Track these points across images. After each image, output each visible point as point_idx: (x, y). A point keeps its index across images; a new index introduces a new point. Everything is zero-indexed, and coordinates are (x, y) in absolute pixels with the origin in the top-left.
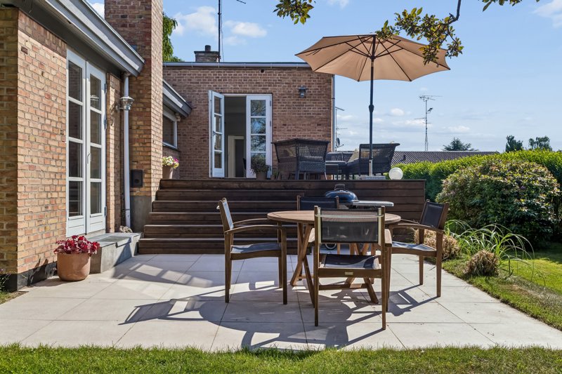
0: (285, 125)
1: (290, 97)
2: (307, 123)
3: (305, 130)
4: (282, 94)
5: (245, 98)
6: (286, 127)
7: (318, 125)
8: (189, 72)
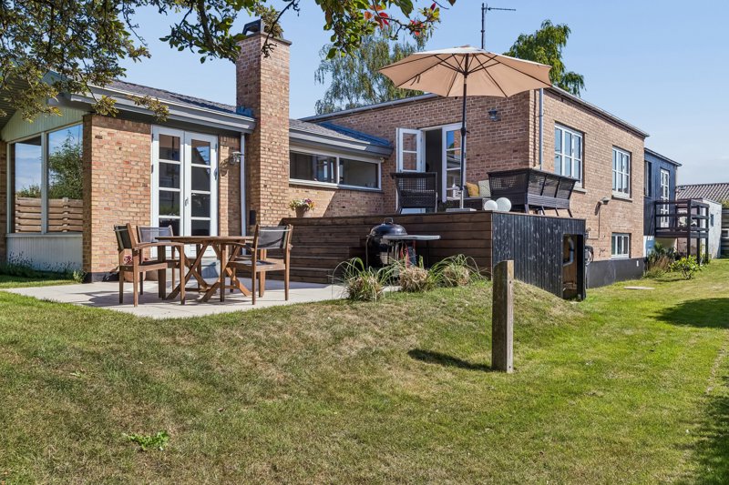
0: (478, 155)
1: (484, 122)
2: (501, 150)
3: (499, 159)
4: (475, 121)
5: (441, 130)
6: (479, 158)
7: (515, 151)
8: (392, 111)
